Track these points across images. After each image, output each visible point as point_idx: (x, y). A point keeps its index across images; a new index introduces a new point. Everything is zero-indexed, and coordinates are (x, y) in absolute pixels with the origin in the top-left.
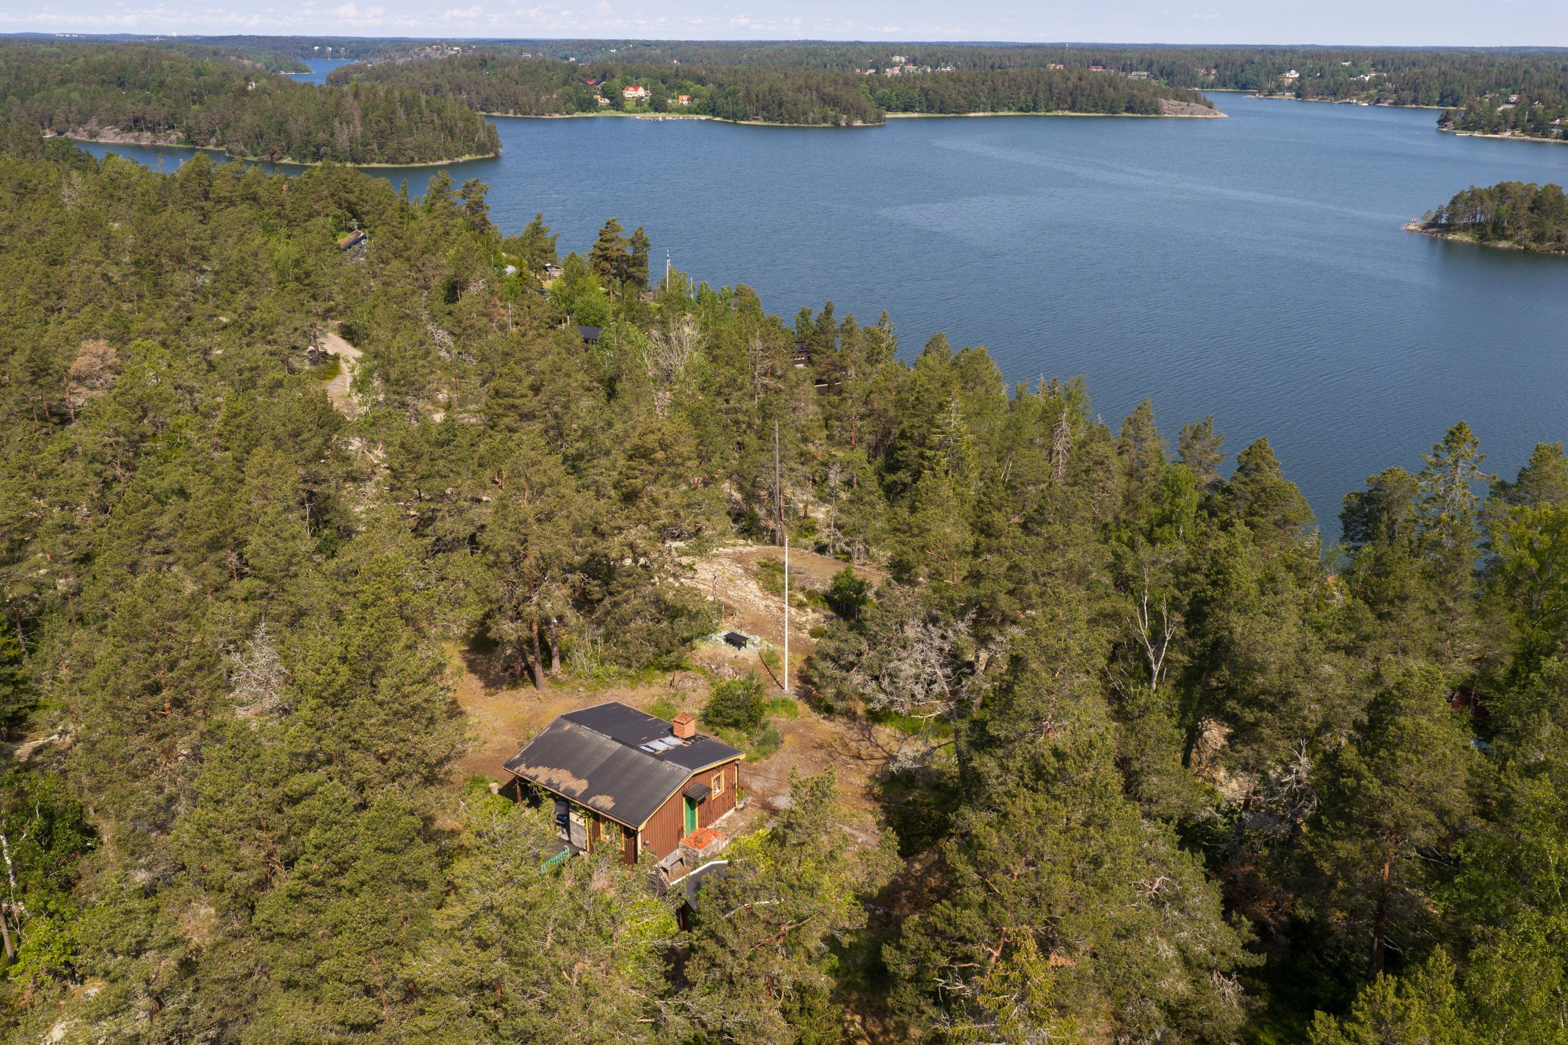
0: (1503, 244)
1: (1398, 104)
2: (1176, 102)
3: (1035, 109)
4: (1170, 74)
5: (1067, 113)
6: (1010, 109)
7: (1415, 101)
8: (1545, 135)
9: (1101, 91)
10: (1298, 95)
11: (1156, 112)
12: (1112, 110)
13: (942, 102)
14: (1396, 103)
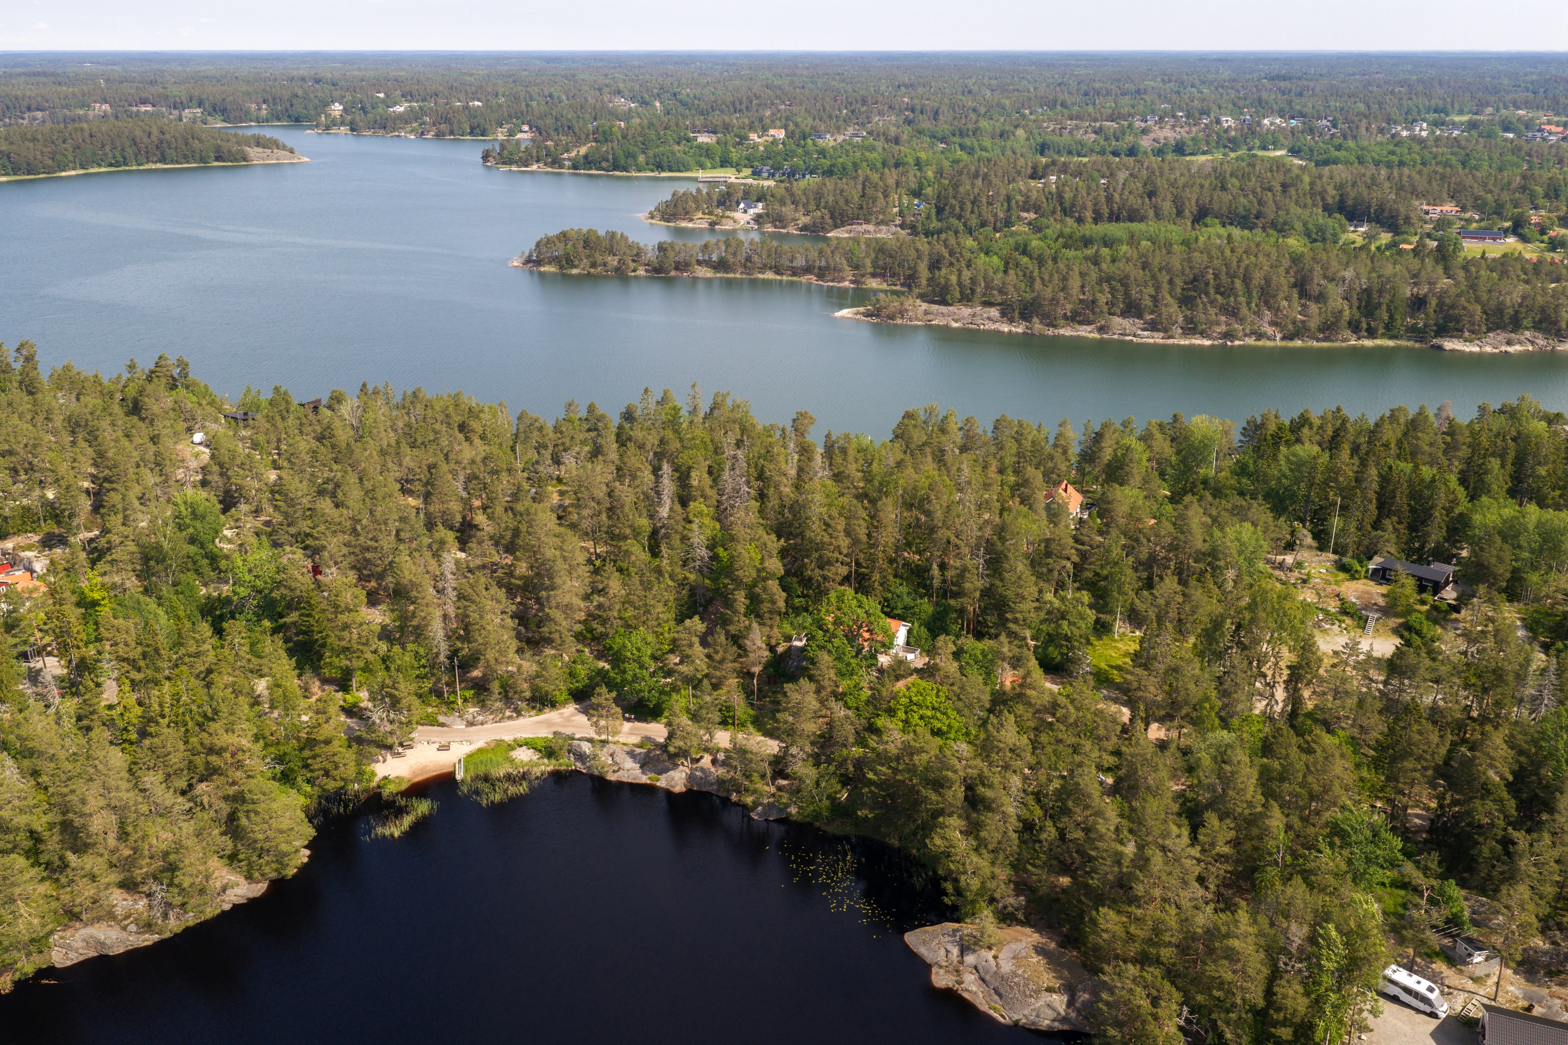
0: (575, 271)
1: (439, 135)
2: (260, 150)
3: (126, 164)
4: (224, 111)
5: (160, 166)
6: (99, 165)
7: (452, 133)
8: (561, 167)
9: (187, 144)
10: (352, 130)
11: (245, 160)
12: (202, 160)
13: (28, 164)
14: (437, 135)
